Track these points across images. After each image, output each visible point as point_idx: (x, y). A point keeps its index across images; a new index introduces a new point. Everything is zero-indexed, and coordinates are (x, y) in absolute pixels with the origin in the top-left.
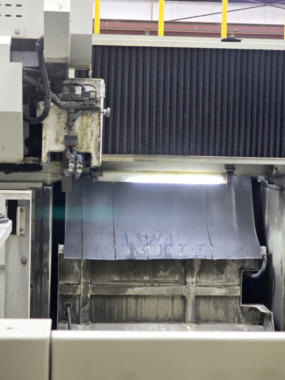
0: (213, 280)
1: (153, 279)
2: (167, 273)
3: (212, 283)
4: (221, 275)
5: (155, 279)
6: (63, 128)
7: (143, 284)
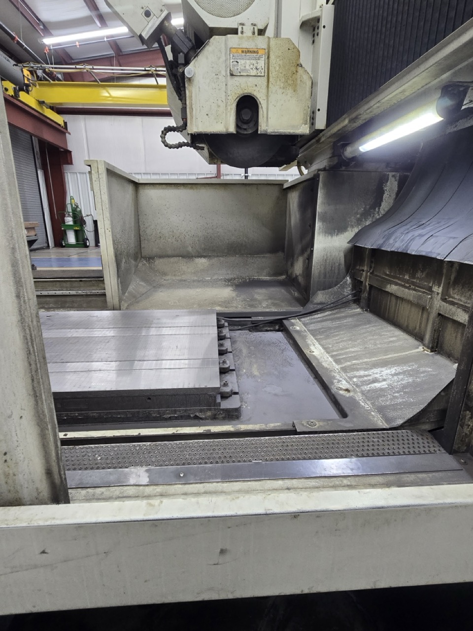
2: (424, 275)
5: (413, 280)
7: (403, 283)
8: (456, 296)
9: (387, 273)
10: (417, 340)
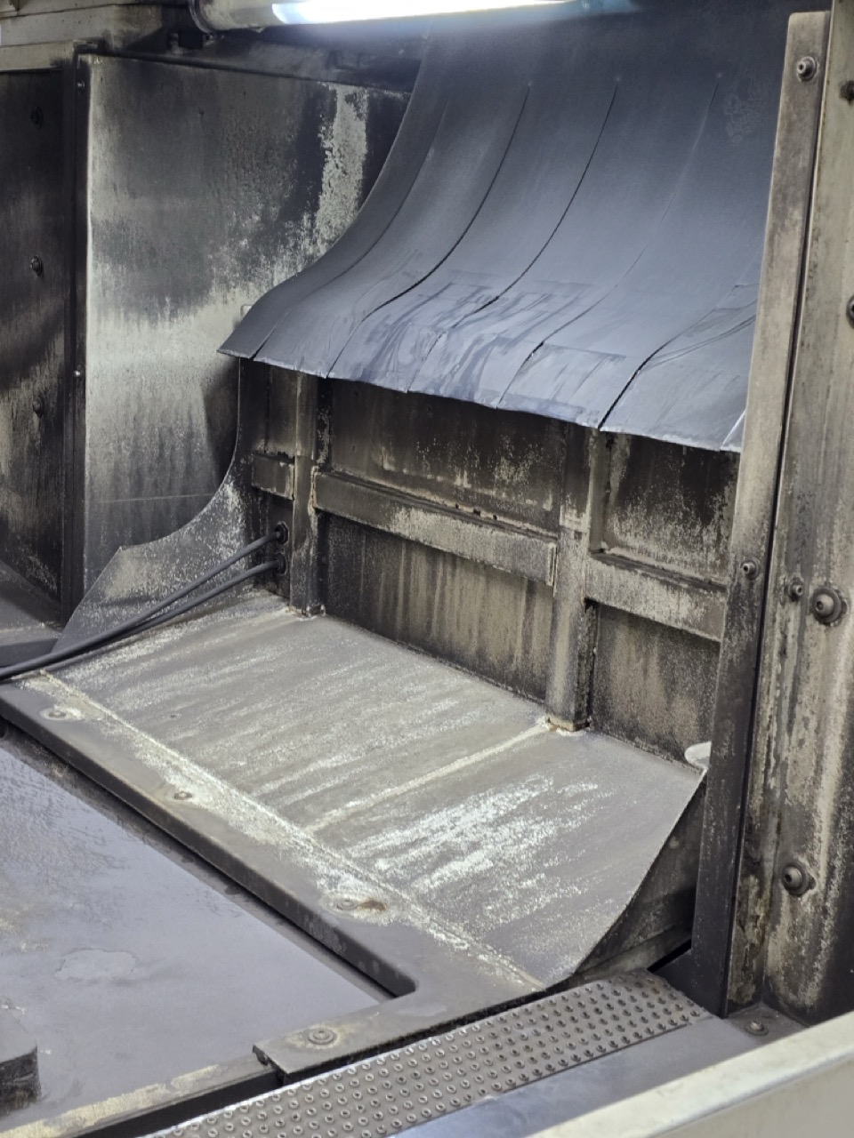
1: (480, 491)
2: (521, 474)
4: (698, 527)
5: (486, 492)
7: (451, 504)
8: (633, 537)
9: (387, 466)
10: (521, 696)
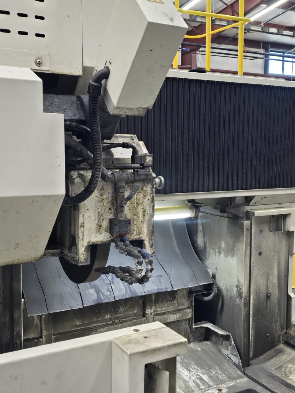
0: (167, 307)
1: (114, 316)
2: (127, 308)
3: (166, 310)
4: (173, 301)
5: (116, 316)
6: (107, 209)
7: (104, 324)
9: (78, 324)
